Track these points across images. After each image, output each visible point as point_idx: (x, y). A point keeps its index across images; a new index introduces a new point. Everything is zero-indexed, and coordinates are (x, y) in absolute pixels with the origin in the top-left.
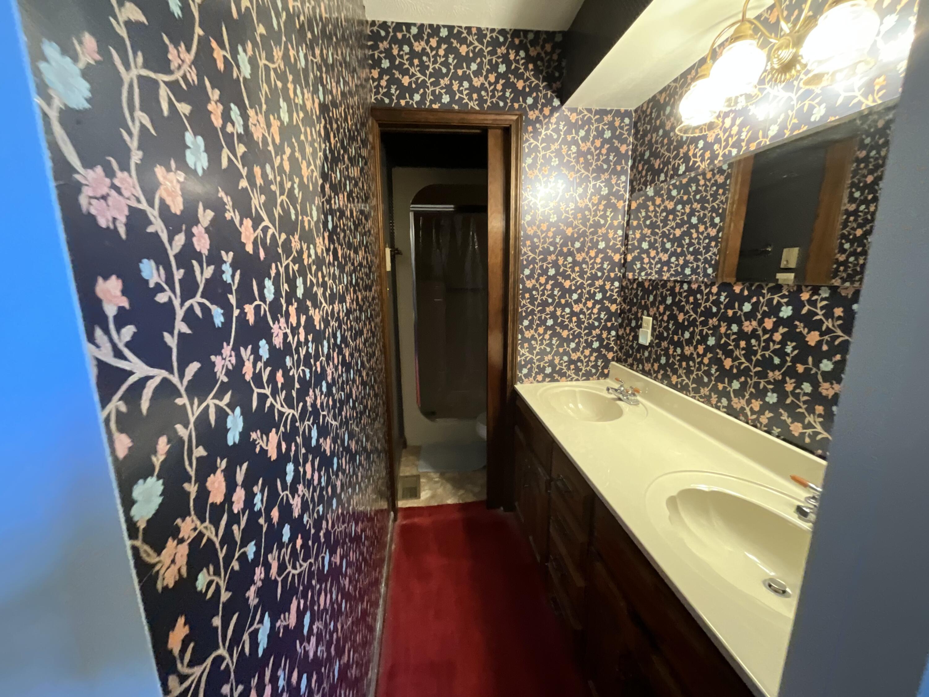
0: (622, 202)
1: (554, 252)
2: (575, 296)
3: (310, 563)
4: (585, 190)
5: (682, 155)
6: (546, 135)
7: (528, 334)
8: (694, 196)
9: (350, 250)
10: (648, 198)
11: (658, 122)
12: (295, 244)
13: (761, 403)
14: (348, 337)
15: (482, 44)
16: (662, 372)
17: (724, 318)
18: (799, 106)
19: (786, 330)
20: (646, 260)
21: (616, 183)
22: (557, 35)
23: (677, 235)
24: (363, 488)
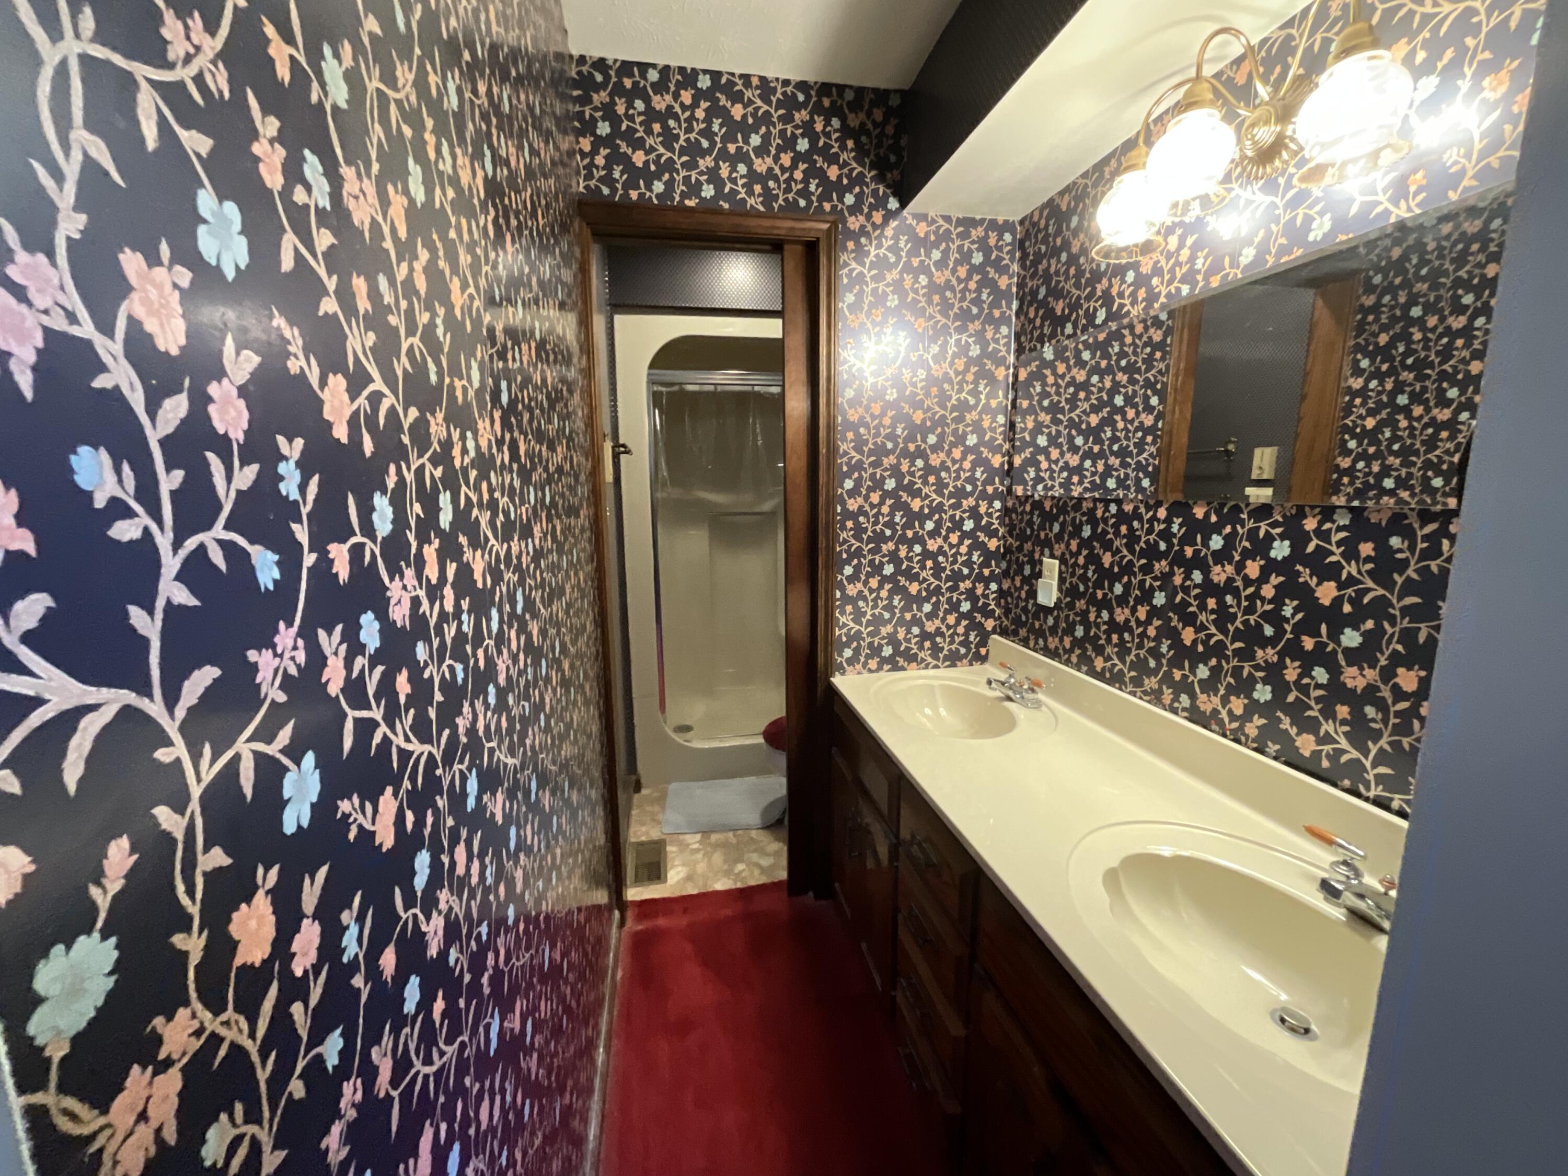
0: (1003, 368)
1: (892, 451)
2: (930, 525)
3: (463, 1044)
4: (944, 347)
5: (1099, 293)
6: (877, 256)
7: (852, 590)
8: (1118, 361)
9: (541, 444)
10: (1045, 364)
11: (1059, 241)
12: (437, 427)
13: (1246, 701)
14: (538, 600)
15: (769, 103)
16: (1078, 652)
17: (1178, 560)
18: (1287, 218)
19: (1281, 579)
20: (1044, 465)
21: (993, 339)
22: (892, 96)
23: (1093, 425)
24: (565, 874)
